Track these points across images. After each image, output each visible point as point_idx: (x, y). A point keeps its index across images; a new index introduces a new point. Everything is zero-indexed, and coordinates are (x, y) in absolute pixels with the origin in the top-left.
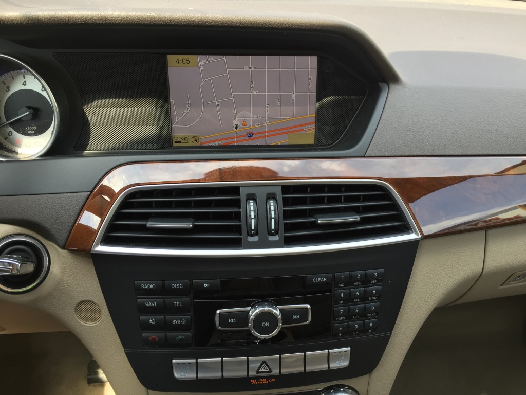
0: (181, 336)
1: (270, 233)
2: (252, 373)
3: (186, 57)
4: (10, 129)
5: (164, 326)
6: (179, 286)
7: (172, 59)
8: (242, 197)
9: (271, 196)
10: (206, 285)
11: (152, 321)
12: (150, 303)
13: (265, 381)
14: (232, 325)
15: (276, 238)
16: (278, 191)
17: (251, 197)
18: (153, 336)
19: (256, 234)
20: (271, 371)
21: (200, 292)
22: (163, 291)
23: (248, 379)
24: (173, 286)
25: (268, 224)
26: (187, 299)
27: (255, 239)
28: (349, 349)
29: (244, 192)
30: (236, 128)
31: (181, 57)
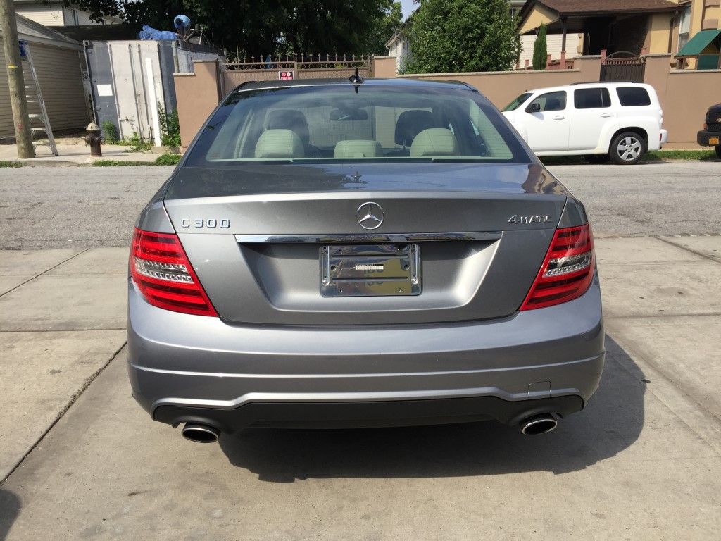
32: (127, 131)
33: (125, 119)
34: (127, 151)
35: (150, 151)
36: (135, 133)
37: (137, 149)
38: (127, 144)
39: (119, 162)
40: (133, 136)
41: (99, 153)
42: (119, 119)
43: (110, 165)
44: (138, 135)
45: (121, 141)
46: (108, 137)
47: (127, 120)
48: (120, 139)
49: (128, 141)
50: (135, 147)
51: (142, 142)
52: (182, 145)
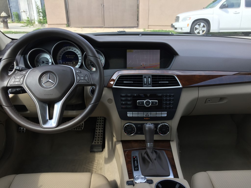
0: (129, 106)
1: (149, 85)
2: (144, 116)
3: (131, 50)
4: (91, 66)
5: (126, 104)
6: (129, 95)
7: (128, 50)
8: (143, 77)
9: (149, 77)
10: (135, 95)
11: (124, 103)
12: (123, 99)
13: (147, 119)
14: (140, 104)
15: (150, 85)
16: (151, 76)
17: (145, 77)
18: (124, 106)
19: (146, 84)
20: (149, 116)
21: (134, 97)
22: (126, 96)
23: (144, 117)
24: (128, 95)
25: (149, 82)
26: (131, 98)
27: (146, 85)
28: (166, 112)
29: (143, 76)
30: (141, 66)
31: (130, 50)
32: (24, 17)
33: (23, 11)
34: (23, 26)
35: (33, 26)
36: (28, 18)
37: (27, 25)
38: (25, 23)
39: (15, 32)
40: (27, 19)
41: (7, 27)
42: (20, 11)
43: (10, 33)
44: (29, 18)
45: (22, 21)
46: (16, 19)
47: (24, 11)
48: (21, 20)
49: (25, 21)
50: (26, 24)
51: (31, 22)
52: (48, 23)
